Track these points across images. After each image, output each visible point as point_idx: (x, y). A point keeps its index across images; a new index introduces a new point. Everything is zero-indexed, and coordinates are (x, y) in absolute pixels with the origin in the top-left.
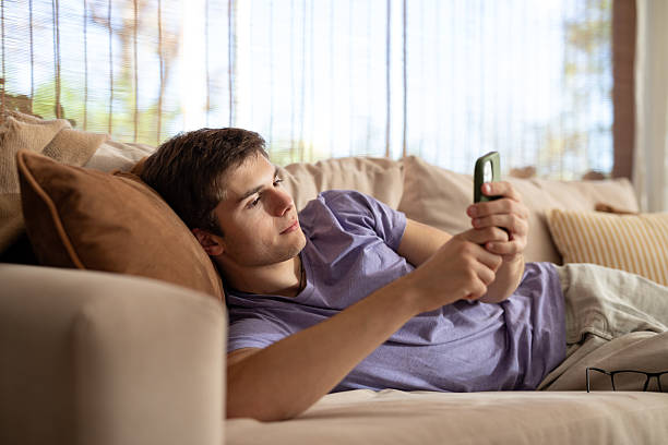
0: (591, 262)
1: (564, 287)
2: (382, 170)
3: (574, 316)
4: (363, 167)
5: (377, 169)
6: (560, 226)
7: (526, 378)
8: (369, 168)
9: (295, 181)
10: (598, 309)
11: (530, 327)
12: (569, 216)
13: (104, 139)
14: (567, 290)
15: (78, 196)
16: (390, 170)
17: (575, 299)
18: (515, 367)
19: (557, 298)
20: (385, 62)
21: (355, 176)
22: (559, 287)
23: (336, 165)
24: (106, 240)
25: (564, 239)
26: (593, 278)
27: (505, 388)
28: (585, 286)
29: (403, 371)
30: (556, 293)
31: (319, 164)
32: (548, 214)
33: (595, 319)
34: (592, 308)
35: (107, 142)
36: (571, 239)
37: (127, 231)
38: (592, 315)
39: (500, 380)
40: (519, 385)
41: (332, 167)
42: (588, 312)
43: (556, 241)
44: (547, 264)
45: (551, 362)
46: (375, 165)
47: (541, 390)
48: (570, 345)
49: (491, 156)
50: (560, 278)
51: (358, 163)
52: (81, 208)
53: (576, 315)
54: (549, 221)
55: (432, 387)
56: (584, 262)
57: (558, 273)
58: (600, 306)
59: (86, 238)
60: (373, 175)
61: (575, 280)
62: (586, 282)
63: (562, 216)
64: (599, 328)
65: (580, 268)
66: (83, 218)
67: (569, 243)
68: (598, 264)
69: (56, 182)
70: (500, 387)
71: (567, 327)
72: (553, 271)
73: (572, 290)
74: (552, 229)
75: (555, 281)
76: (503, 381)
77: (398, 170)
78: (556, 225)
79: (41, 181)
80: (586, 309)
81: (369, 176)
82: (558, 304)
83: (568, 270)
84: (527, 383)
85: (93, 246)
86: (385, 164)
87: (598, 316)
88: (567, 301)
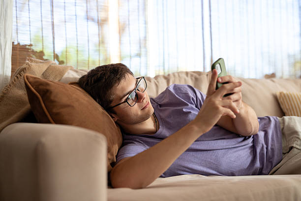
0: (295, 115)
1: (282, 127)
2: (198, 76)
3: (286, 140)
4: (189, 75)
5: (195, 76)
6: (283, 99)
7: (264, 169)
8: (192, 76)
9: (157, 83)
10: (297, 136)
11: (265, 146)
12: (287, 95)
13: (70, 68)
14: (283, 129)
15: (51, 93)
16: (202, 76)
17: (286, 132)
18: (258, 164)
19: (279, 132)
20: (201, 28)
21: (185, 80)
22: (280, 127)
23: (176, 75)
24: (64, 111)
25: (286, 106)
26: (295, 122)
27: (254, 174)
28: (291, 126)
29: (204, 166)
30: (278, 130)
31: (169, 75)
32: (278, 94)
33: (296, 140)
34: (294, 136)
35: (71, 69)
36: (289, 106)
37: (73, 107)
38: (294, 139)
39: (251, 170)
40: (260, 172)
41: (174, 76)
42: (292, 138)
43: (282, 107)
44: (275, 117)
45: (275, 162)
46: (195, 74)
47: (271, 174)
48: (284, 154)
49: (219, 61)
50: (280, 123)
51: (187, 73)
52: (52, 98)
53: (287, 140)
54: (278, 97)
55: (218, 174)
56: (292, 115)
57: (279, 121)
58: (298, 135)
59: (55, 110)
60: (194, 78)
61: (286, 124)
62: (292, 124)
63: (284, 95)
64: (298, 145)
65: (289, 118)
66: (53, 102)
67: (288, 107)
68: (298, 116)
69: (41, 87)
70: (251, 174)
71: (283, 146)
72: (277, 120)
73: (285, 128)
74: (280, 101)
75: (278, 125)
76: (252, 171)
77: (206, 76)
78: (282, 100)
79: (35, 87)
80: (292, 137)
81: (192, 79)
82: (279, 135)
83: (283, 120)
84: (264, 172)
85: (58, 114)
86: (199, 73)
87: (297, 140)
88: (283, 134)
